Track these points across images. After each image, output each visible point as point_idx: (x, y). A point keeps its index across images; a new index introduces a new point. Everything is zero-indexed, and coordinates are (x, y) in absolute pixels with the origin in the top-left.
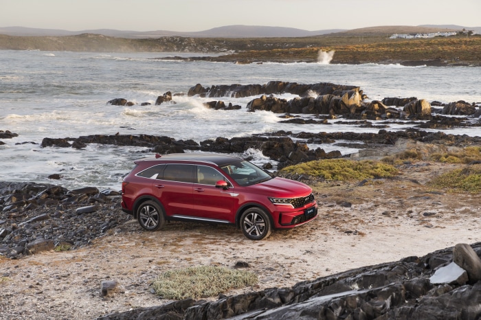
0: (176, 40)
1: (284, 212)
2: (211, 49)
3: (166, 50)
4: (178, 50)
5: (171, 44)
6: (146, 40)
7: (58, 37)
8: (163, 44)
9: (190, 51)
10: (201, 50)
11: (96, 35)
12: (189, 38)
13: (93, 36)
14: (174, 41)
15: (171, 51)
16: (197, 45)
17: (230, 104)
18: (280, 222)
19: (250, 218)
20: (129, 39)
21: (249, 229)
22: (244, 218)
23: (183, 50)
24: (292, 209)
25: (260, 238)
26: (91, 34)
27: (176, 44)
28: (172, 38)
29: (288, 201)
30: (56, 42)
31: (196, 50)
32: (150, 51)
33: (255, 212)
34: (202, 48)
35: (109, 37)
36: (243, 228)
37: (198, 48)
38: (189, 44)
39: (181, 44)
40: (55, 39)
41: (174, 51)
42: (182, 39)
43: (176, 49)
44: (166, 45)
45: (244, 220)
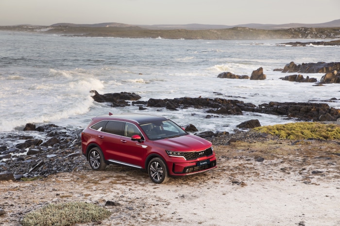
0: (302, 30)
1: (177, 163)
2: (328, 36)
3: (293, 37)
4: (302, 37)
5: (297, 33)
6: (279, 30)
7: (218, 30)
8: (292, 33)
9: (312, 37)
10: (321, 37)
11: (243, 28)
12: (311, 28)
13: (241, 29)
14: (300, 31)
15: (297, 38)
16: (317, 33)
17: (308, 77)
18: (173, 170)
19: (154, 165)
20: (266, 30)
21: (154, 174)
22: (150, 165)
23: (306, 37)
24: (185, 161)
25: (160, 182)
26: (240, 27)
27: (300, 33)
28: (299, 28)
29: (181, 154)
30: (216, 33)
31: (316, 37)
32: (281, 38)
33: (157, 162)
34: (321, 36)
35: (252, 29)
36: (150, 173)
37: (318, 35)
38: (311, 33)
39: (305, 33)
40: (215, 31)
41: (299, 38)
42: (306, 29)
43: (300, 36)
44: (294, 34)
45: (150, 167)
